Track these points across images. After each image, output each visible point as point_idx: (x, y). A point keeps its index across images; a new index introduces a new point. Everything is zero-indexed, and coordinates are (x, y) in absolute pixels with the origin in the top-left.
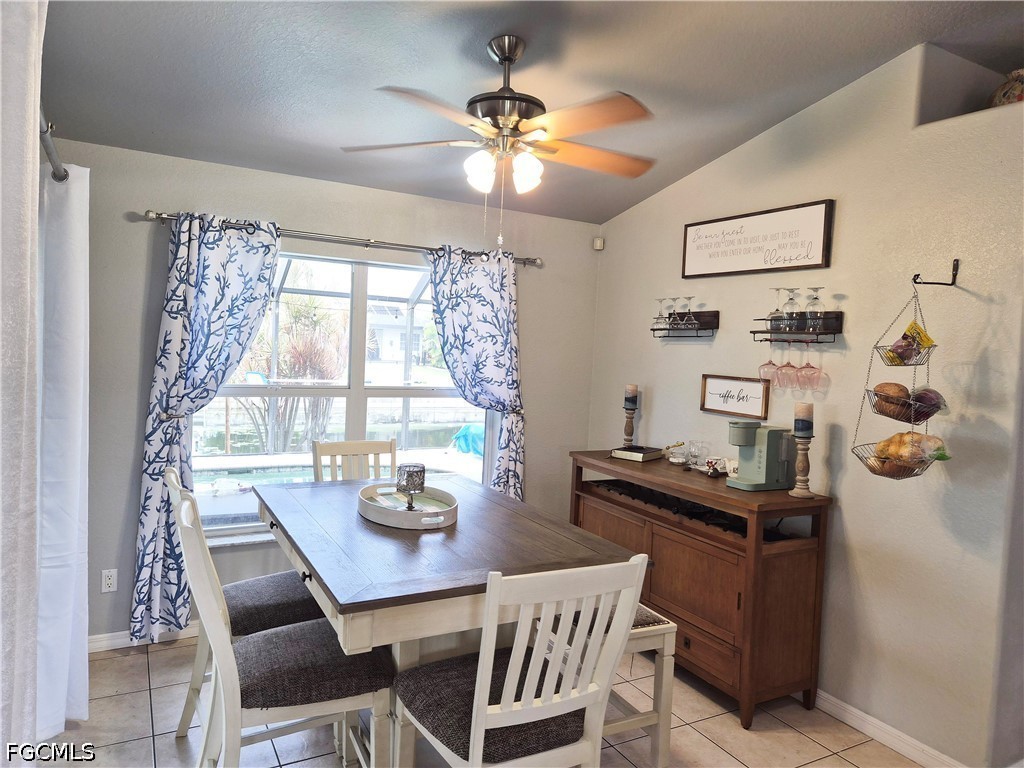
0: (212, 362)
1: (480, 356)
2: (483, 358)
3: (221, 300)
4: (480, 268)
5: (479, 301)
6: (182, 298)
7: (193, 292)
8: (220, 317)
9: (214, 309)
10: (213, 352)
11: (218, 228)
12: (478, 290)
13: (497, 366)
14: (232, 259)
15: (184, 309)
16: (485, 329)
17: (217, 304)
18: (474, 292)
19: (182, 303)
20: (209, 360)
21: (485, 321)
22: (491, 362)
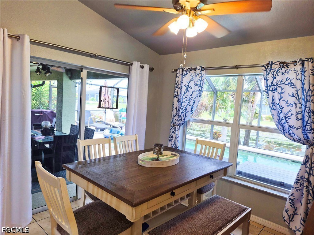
0: (183, 111)
1: (287, 114)
2: (289, 115)
3: (186, 92)
4: (293, 69)
5: (291, 86)
6: (177, 92)
7: (179, 91)
8: (186, 97)
9: (184, 95)
10: (183, 108)
11: (186, 71)
12: (291, 80)
13: (296, 119)
14: (193, 80)
15: (177, 95)
16: (292, 100)
17: (185, 94)
18: (289, 81)
19: (177, 94)
20: (182, 110)
21: (293, 96)
22: (294, 117)
